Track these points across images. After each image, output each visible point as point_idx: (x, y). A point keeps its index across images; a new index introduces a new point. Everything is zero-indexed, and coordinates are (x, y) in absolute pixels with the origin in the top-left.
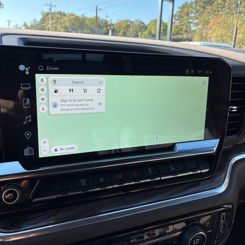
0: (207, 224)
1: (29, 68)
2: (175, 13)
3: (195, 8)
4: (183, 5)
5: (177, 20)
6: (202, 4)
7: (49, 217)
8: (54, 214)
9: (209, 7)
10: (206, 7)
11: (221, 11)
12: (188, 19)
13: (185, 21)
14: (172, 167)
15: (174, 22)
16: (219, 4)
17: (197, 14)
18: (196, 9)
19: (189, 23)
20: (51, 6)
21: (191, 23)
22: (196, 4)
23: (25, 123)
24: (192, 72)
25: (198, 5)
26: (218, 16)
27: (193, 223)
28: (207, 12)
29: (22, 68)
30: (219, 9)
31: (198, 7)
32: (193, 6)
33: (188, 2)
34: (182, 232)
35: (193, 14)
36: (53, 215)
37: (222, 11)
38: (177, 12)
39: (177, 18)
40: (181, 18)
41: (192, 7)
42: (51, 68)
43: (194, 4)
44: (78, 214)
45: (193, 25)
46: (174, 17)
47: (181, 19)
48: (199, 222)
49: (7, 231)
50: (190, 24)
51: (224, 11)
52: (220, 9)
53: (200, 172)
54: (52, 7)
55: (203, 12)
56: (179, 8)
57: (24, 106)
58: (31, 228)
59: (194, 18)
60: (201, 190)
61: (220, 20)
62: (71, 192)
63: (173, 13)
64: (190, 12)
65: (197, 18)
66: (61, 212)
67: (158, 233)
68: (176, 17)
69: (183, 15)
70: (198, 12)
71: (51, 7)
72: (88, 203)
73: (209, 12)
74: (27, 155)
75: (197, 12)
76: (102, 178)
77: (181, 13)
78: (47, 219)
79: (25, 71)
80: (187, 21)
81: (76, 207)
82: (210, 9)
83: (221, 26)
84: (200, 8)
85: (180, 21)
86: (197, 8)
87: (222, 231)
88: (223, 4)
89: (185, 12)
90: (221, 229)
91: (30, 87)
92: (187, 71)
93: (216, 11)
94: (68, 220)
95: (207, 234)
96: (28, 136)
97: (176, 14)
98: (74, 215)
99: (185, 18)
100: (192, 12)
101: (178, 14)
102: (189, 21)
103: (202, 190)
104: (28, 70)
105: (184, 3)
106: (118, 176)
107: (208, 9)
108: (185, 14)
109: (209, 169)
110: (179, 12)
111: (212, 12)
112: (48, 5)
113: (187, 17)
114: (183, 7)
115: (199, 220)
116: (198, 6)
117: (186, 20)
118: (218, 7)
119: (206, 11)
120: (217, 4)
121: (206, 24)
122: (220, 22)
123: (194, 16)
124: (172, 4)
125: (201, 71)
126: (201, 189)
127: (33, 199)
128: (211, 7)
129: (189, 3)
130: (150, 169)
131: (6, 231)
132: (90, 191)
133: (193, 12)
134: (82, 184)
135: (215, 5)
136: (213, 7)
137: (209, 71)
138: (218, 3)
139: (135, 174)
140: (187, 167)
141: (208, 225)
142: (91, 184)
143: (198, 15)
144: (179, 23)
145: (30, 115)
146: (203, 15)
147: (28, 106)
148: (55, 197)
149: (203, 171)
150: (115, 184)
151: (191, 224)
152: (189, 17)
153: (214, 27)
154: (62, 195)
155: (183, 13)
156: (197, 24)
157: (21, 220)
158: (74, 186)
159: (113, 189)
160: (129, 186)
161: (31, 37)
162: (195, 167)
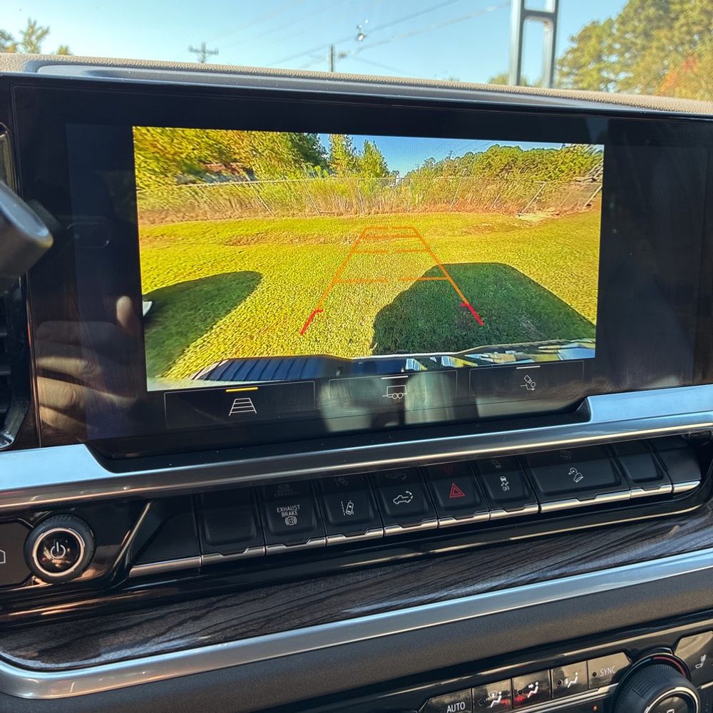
0: (700, 662)
2: (560, 54)
3: (620, 38)
4: (584, 31)
5: (568, 74)
6: (641, 27)
7: (180, 624)
8: (199, 614)
9: (663, 33)
10: (654, 33)
11: (699, 42)
12: (600, 70)
13: (591, 76)
14: (575, 473)
15: (559, 82)
16: (694, 23)
17: (627, 55)
18: (622, 41)
19: (602, 82)
20: (204, 51)
21: (610, 81)
22: (622, 27)
25: (629, 27)
26: (690, 59)
27: (651, 657)
28: (658, 48)
30: (693, 36)
31: (628, 36)
32: (614, 31)
33: (598, 22)
34: (618, 686)
35: (615, 56)
36: (196, 618)
37: (703, 43)
38: (568, 53)
39: (566, 69)
40: (580, 67)
41: (610, 35)
43: (616, 26)
44: (273, 617)
45: (617, 89)
46: (558, 67)
47: (580, 72)
48: (673, 653)
49: (48, 666)
50: (606, 86)
51: (707, 42)
52: (696, 37)
53: (670, 489)
54: (207, 55)
55: (644, 48)
56: (573, 39)
58: (123, 658)
59: (618, 67)
60: (675, 548)
61: (696, 70)
62: (251, 547)
63: (556, 56)
64: (605, 50)
65: (628, 66)
66: (218, 608)
67: (537, 688)
68: (563, 66)
69: (583, 60)
70: (631, 48)
71: (204, 57)
72: (307, 583)
73: (662, 48)
75: (628, 49)
76: (350, 505)
77: (578, 54)
78: (176, 629)
80: (596, 76)
81: (268, 595)
82: (666, 36)
83: (701, 87)
84: (637, 38)
85: (577, 78)
86: (625, 39)
88: (706, 22)
89: (589, 51)
93: (685, 42)
94: (240, 634)
95: (701, 693)
97: (564, 59)
98: (261, 620)
99: (591, 67)
100: (611, 50)
101: (570, 56)
102: (603, 77)
103: (680, 549)
105: (588, 24)
106: (400, 499)
107: (659, 40)
108: (592, 57)
109: (699, 482)
110: (573, 51)
111: (671, 48)
112: (196, 51)
113: (597, 66)
114: (584, 37)
115: (674, 647)
116: (628, 32)
117: (594, 73)
118: (689, 33)
119: (655, 44)
120: (687, 24)
121: (654, 83)
122: (697, 76)
123: (619, 62)
124: (552, 28)
126: (675, 545)
127: (130, 567)
128: (667, 33)
129: (602, 23)
130: (505, 479)
131: (43, 665)
132: (311, 543)
133: (615, 50)
134: (287, 523)
135: (682, 26)
136: (676, 33)
138: (690, 20)
139: (456, 492)
140: (624, 474)
141: (702, 665)
142: (314, 521)
143: (630, 58)
144: (573, 84)
146: (644, 56)
148: (199, 560)
149: (679, 488)
150: (391, 524)
151: (646, 659)
152: (602, 65)
153: (680, 91)
154: (221, 556)
155: (583, 55)
156: (627, 85)
157: (93, 631)
158: (260, 529)
159: (386, 539)
160: (438, 530)
161: (126, 69)
162: (653, 474)
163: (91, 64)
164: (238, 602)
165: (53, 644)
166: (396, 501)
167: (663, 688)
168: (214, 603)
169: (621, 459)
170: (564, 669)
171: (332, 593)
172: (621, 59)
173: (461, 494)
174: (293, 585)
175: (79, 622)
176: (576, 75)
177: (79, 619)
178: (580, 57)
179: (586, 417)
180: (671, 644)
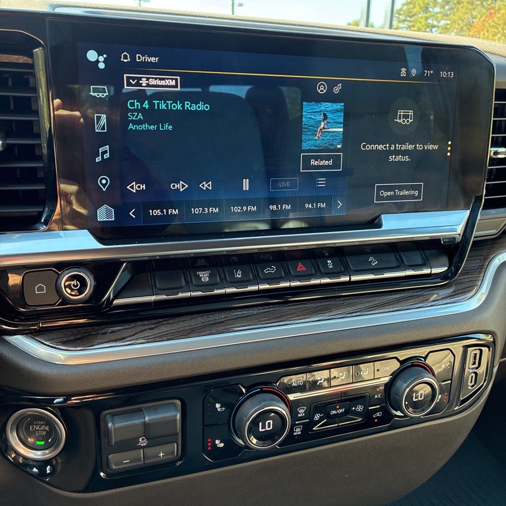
0: (441, 368)
1: (105, 56)
2: (397, 6)
5: (404, 21)
7: (142, 331)
8: (153, 327)
12: (427, 18)
13: (421, 22)
14: (372, 260)
17: (447, 7)
19: (428, 27)
21: (434, 27)
23: (99, 159)
24: (414, 74)
26: (492, 11)
27: (412, 363)
28: (468, 3)
29: (92, 55)
34: (392, 377)
35: (437, 8)
36: (151, 329)
38: (403, 5)
39: (402, 17)
40: (412, 16)
42: (144, 58)
44: (194, 329)
46: (396, 15)
47: (413, 19)
48: (425, 361)
50: (431, 30)
53: (430, 271)
55: (458, 2)
57: (97, 128)
59: (440, 16)
61: (495, 19)
62: (182, 292)
63: (395, 8)
64: (431, 4)
65: (447, 16)
66: (163, 324)
67: (344, 375)
68: (400, 14)
69: (416, 9)
70: (450, 2)
73: (472, 3)
74: (102, 220)
75: (447, 3)
76: (239, 272)
77: (411, 6)
78: (140, 333)
79: (98, 62)
80: (423, 23)
83: (499, 32)
85: (410, 24)
87: (472, 386)
89: (419, 5)
90: (471, 383)
91: (106, 93)
92: (403, 70)
96: (104, 185)
97: (401, 10)
98: (187, 331)
99: (420, 16)
100: (435, 4)
101: (405, 7)
102: (429, 23)
104: (103, 61)
106: (268, 270)
108: (421, 8)
109: (447, 268)
110: (408, 4)
113: (425, 15)
115: (425, 358)
117: (422, 20)
122: (496, 24)
123: (440, 13)
125: (432, 72)
127: (113, 300)
130: (330, 262)
132: (216, 292)
133: (438, 3)
134: (203, 280)
137: (447, 72)
139: (301, 268)
140: (403, 261)
142: (218, 279)
143: (448, 10)
144: (407, 28)
145: (108, 146)
146: (458, 8)
147: (103, 128)
148: (153, 298)
149: (435, 271)
150: (262, 283)
151: (409, 364)
152: (428, 15)
153: (484, 34)
154: (165, 296)
155: (415, 7)
156: (446, 29)
157: (94, 333)
158: (187, 283)
159: (259, 291)
160: (290, 288)
161: (106, 11)
162: (420, 262)
163: (85, 7)
164: (174, 322)
165: (72, 338)
166: (266, 271)
167: (417, 378)
168: (161, 322)
169: (401, 254)
170: (361, 366)
171: (228, 318)
172: (442, 10)
173: (304, 269)
174: (206, 314)
175: (86, 328)
176: (410, 21)
177: (86, 327)
178: (412, 8)
179: (380, 226)
180: (424, 356)
